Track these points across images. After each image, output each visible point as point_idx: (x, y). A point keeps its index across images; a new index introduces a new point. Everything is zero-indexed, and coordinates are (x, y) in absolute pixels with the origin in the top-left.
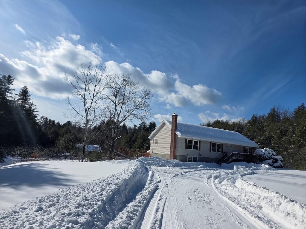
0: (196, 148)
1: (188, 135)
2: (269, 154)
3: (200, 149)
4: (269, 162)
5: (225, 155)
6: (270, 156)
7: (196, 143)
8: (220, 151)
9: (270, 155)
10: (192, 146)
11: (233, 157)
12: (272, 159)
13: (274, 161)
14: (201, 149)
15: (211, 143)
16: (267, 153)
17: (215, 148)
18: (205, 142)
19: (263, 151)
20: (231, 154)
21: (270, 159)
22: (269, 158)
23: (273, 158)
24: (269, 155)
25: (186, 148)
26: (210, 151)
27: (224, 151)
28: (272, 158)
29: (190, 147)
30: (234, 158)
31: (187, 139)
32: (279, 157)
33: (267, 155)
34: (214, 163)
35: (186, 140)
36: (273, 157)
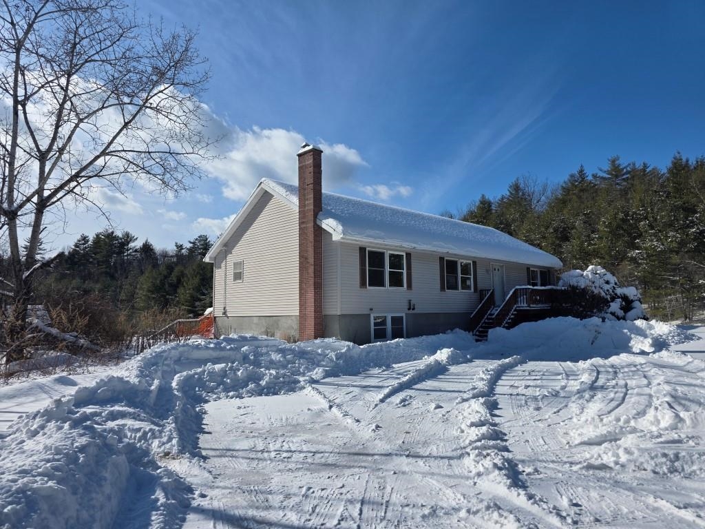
0: (396, 281)
2: (607, 282)
3: (409, 286)
4: (613, 311)
5: (486, 299)
6: (611, 291)
7: (396, 261)
8: (469, 288)
9: (612, 285)
10: (382, 273)
11: (516, 302)
12: (619, 297)
13: (624, 303)
14: (414, 284)
15: (441, 259)
16: (600, 282)
17: (456, 278)
18: (425, 256)
19: (587, 275)
20: (511, 293)
21: (613, 299)
22: (608, 297)
23: (619, 295)
24: (607, 287)
25: (363, 284)
26: (442, 289)
27: (480, 286)
28: (616, 294)
29: (377, 280)
31: (365, 249)
32: (631, 292)
33: (602, 290)
34: (457, 329)
35: (362, 250)
36: (619, 291)
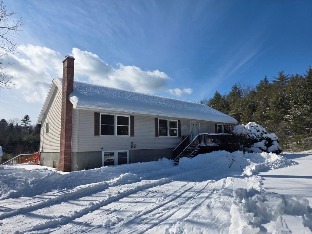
0: (122, 131)
1: (98, 103)
2: (258, 131)
3: (132, 134)
4: (260, 147)
5: (186, 140)
6: (260, 135)
7: (124, 120)
8: (175, 135)
9: (260, 132)
10: (112, 128)
11: (200, 142)
12: (264, 139)
13: (267, 142)
14: (135, 134)
15: (156, 119)
16: (254, 131)
17: (167, 130)
18: (144, 118)
19: (247, 127)
20: (196, 137)
21: (261, 140)
22: (258, 139)
23: (264, 137)
24: (257, 133)
25: (96, 133)
26: (157, 135)
27: (183, 134)
28: (263, 137)
29: (107, 130)
30: (203, 144)
31: (99, 114)
32: (272, 136)
33: (254, 134)
34: (164, 158)
35: (97, 114)
36: (265, 136)
